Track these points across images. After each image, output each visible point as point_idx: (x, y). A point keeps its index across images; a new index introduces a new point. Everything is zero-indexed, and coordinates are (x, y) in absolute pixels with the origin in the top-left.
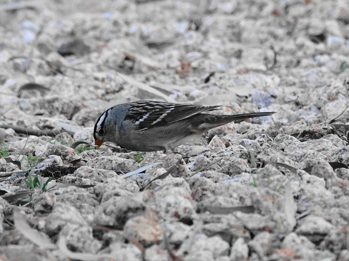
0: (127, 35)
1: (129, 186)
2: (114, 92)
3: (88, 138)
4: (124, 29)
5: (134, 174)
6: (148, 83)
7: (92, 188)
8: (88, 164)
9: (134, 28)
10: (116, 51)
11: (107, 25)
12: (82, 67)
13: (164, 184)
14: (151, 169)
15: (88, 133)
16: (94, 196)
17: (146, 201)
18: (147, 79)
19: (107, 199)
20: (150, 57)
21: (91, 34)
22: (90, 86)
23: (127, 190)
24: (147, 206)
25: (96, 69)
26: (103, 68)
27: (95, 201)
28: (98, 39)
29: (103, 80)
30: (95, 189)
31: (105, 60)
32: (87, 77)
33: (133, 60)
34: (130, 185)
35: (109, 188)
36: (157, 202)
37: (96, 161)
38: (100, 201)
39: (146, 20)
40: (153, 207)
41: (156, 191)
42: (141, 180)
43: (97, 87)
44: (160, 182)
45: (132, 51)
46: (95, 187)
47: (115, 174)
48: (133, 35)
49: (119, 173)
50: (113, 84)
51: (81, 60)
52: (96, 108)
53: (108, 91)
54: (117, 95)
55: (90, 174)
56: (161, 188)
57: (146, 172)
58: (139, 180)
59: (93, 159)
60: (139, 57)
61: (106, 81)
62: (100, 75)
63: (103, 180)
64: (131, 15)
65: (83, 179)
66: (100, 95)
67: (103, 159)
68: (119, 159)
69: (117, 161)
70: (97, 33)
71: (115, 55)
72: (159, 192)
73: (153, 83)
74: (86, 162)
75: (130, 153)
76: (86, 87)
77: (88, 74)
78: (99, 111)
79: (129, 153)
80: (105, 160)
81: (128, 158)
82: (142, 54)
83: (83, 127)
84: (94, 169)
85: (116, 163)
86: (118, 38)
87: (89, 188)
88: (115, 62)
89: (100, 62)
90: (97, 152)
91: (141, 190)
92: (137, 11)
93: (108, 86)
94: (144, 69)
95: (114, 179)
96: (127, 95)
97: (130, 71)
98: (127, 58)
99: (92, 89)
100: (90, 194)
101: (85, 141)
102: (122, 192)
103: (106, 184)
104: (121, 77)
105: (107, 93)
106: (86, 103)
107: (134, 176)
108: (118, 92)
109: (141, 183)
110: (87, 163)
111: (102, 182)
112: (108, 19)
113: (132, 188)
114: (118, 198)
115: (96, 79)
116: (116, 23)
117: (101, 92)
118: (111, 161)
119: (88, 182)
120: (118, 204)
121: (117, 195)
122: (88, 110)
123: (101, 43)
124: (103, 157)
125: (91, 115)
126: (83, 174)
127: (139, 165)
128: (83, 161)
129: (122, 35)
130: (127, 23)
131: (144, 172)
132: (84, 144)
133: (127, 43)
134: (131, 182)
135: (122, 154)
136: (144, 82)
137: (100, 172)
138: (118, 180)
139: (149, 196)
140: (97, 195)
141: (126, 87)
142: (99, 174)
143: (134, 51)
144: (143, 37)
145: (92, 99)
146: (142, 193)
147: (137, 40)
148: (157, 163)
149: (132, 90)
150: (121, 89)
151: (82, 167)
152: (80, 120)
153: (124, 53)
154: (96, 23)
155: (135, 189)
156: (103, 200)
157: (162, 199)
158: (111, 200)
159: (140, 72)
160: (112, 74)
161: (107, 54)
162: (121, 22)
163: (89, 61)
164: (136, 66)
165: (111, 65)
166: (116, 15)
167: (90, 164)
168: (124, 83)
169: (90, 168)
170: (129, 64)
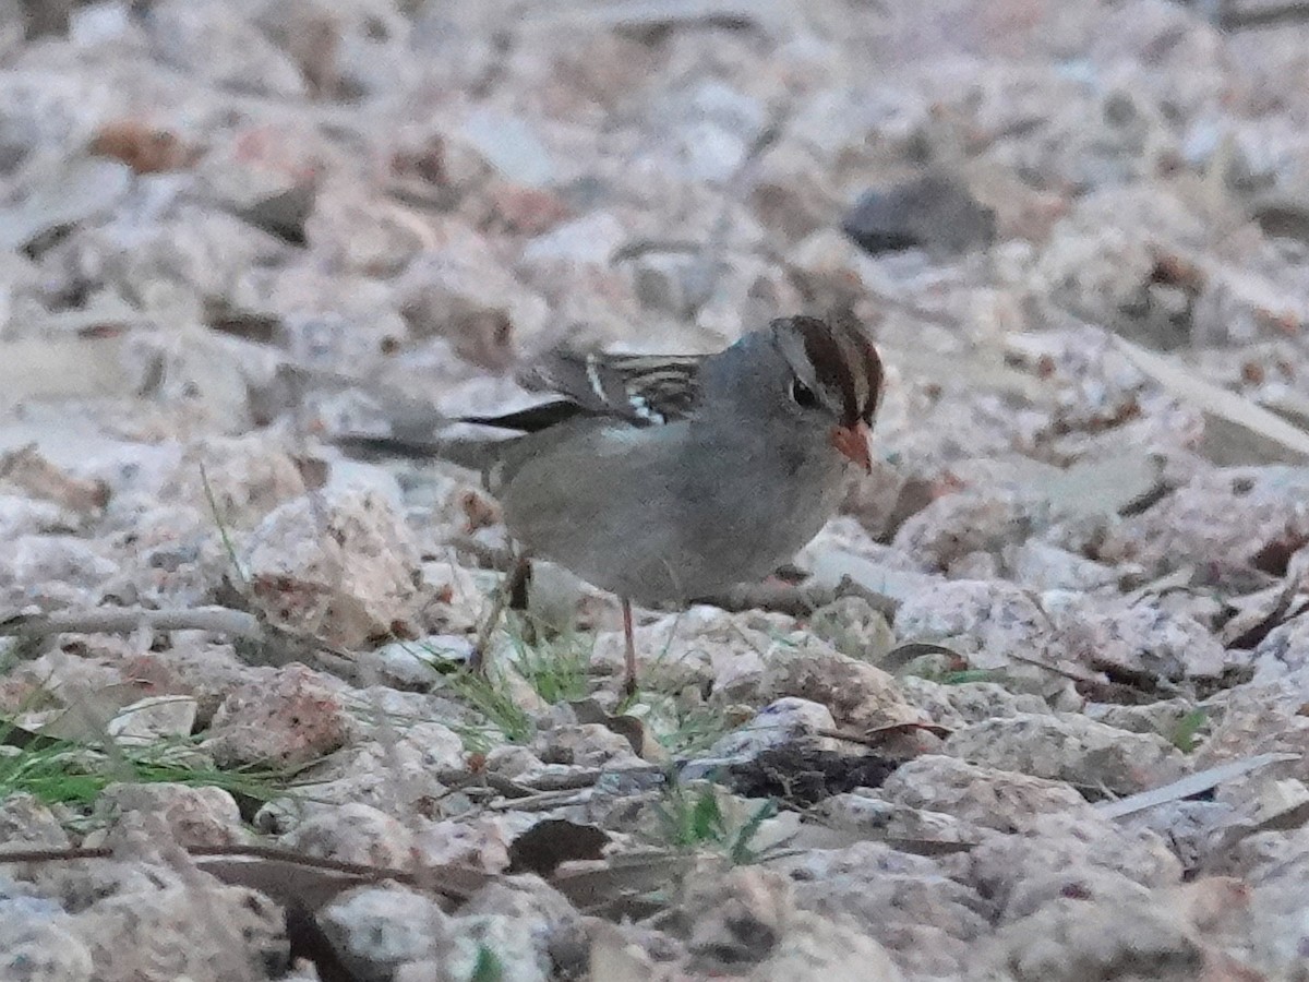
0: (1170, 167)
1: (1134, 857)
2: (1096, 425)
3: (959, 631)
4: (1159, 138)
5: (1164, 800)
6: (1252, 395)
7: (962, 855)
8: (952, 746)
9: (1201, 139)
10: (1113, 236)
11: (1078, 119)
12: (953, 302)
13: (1298, 850)
14: (1242, 781)
15: (960, 605)
16: (971, 892)
17: (1207, 927)
18: (1252, 375)
19: (1028, 908)
20: (1269, 271)
21: (1005, 153)
22: (985, 391)
23: (1128, 873)
24: (1212, 949)
25: (1016, 317)
26: (1052, 313)
27: (974, 917)
28: (1034, 178)
29: (1045, 368)
30: (975, 862)
31: (1058, 275)
32: (972, 350)
33: (1191, 284)
34: (1139, 850)
35: (1042, 860)
36: (1257, 936)
37: (993, 733)
38: (995, 918)
39: (1263, 105)
40: (1240, 955)
41: (1256, 884)
42: (1192, 831)
43: (1015, 401)
44: (1278, 844)
45: (1186, 241)
46: (978, 852)
47: (1074, 796)
48: (1201, 170)
49: (1090, 795)
50: (1092, 389)
51: (951, 273)
52: (1008, 497)
53: (1069, 418)
54: (1108, 438)
55: (960, 793)
56: (1278, 873)
57: (1218, 795)
58: (1181, 832)
59: (976, 726)
60: (1216, 271)
61: (1061, 374)
62: (1035, 346)
63: (1018, 822)
64: (1195, 77)
65: (927, 816)
66: (1028, 437)
67: (1023, 725)
68: (1095, 728)
69: (1086, 741)
70: (1030, 151)
71: (1108, 255)
72: (1274, 889)
73: (1274, 391)
74: (943, 734)
75: (1152, 706)
76: (964, 396)
77: (977, 336)
78: (1019, 508)
79: (1145, 707)
80: (1033, 733)
81: (1141, 726)
82: (1232, 257)
83: (940, 576)
84: (978, 772)
85: (1083, 747)
86: (1130, 178)
87: (948, 858)
88: (1105, 288)
89: (1038, 282)
90: (995, 695)
91: (1189, 876)
92: (1223, 63)
93: (1066, 397)
94: (1239, 328)
95: (1067, 818)
96: (1150, 441)
97: (1174, 333)
98: (1163, 274)
99: (991, 405)
100: (955, 885)
101: (943, 644)
102: (1102, 882)
103: (1028, 842)
104: (1131, 360)
105: (1062, 429)
106: (960, 470)
107: (1162, 812)
108: (1111, 424)
109: (1191, 842)
110: (950, 740)
111: (1013, 830)
112: (1085, 91)
113: (1149, 866)
114: (1078, 907)
115: (1016, 361)
116: (1119, 111)
117: (1032, 422)
118: (1058, 738)
119: (947, 827)
120: (1075, 933)
121: (1075, 891)
122: (968, 500)
123: (1048, 199)
124: (1022, 717)
125: (981, 525)
126: (928, 793)
127: (1190, 761)
128: (925, 732)
129: (1145, 165)
130: (1174, 114)
131: (1208, 795)
132: (938, 657)
133: (1167, 202)
134: (1143, 837)
135: (1113, 710)
136: (1235, 387)
137: (1005, 783)
138: (1087, 827)
139: (1225, 905)
140: (986, 890)
141: (1146, 404)
142: (998, 794)
143: (1198, 245)
144: (1242, 182)
145: (992, 453)
146: (1192, 889)
147: (1213, 191)
148: (1268, 758)
149: (1179, 420)
150: (1128, 412)
151: (926, 758)
152: (927, 547)
153: (1151, 249)
154: (1031, 107)
155: (1158, 868)
156: (1009, 913)
157: (1281, 921)
158: (1045, 916)
159: (1221, 340)
160: (1090, 343)
161: (1070, 248)
162: (1146, 105)
163: (990, 279)
164: (1203, 313)
165: (1088, 299)
166: (1123, 75)
167: (961, 749)
168: (1141, 387)
169: (960, 764)
170: (1170, 299)
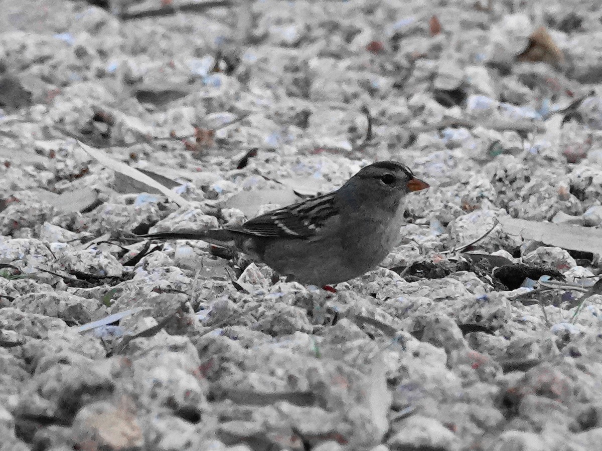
0: (101, 74)
1: (87, 348)
2: (71, 177)
3: (18, 259)
4: (97, 64)
5: (99, 325)
6: (134, 164)
7: (19, 347)
8: (14, 304)
9: (113, 64)
10: (78, 103)
11: (66, 56)
12: (15, 128)
13: (152, 346)
14: (130, 318)
15: (18, 248)
16: (22, 362)
17: (117, 375)
18: (133, 157)
19: (45, 368)
20: (140, 116)
21: (35, 69)
22: (28, 164)
23: (84, 354)
24: (118, 384)
25: (40, 134)
26: (54, 133)
27: (24, 373)
28: (47, 79)
29: (52, 155)
30: (24, 350)
31: (57, 118)
32: (22, 147)
33: (107, 120)
34: (88, 345)
35: (50, 350)
36: (135, 378)
37: (31, 299)
38: (32, 372)
39: (137, 50)
40: (130, 387)
41: (136, 358)
42: (110, 338)
43: (39, 168)
44: (143, 342)
45: (107, 104)
46: (26, 346)
47: (62, 323)
48: (113, 75)
49: (70, 324)
50: (70, 162)
51: (14, 117)
52: (37, 205)
53: (61, 174)
54: (76, 182)
55: (17, 323)
56: (144, 354)
57: (121, 323)
58: (105, 338)
59: (24, 296)
60: (119, 116)
61: (58, 157)
62: (47, 146)
63: (41, 334)
64: (110, 40)
65: (5, 332)
66: (44, 182)
67: (43, 296)
68: (71, 297)
69: (68, 302)
70: (45, 69)
71: (76, 110)
72: (142, 361)
73: (143, 164)
74: (11, 299)
75: (94, 288)
76: (19, 166)
77: (25, 142)
78: (41, 210)
79: (91, 289)
80: (47, 299)
81: (90, 296)
82: (125, 111)
83: (10, 237)
84: (25, 314)
85: (67, 304)
86: (85, 79)
87: (13, 348)
88: (75, 123)
89: (49, 121)
90: (32, 284)
91: (109, 355)
92: (123, 34)
93: (60, 166)
94: (129, 139)
95: (61, 333)
96: (93, 184)
97: (103, 141)
98: (98, 118)
99: (30, 169)
100: (15, 359)
101: (11, 264)
102: (74, 358)
103: (45, 342)
104: (86, 151)
105: (58, 179)
106: (17, 195)
107: (99, 329)
108: (77, 177)
109: (110, 342)
110: (13, 302)
111: (39, 337)
112: (67, 45)
113: (93, 352)
114: (65, 368)
115: (40, 152)
116: (81, 53)
117: (46, 176)
118: (57, 301)
119: (12, 336)
120: (64, 378)
121: (64, 361)
122: (22, 207)
123: (51, 87)
124: (42, 293)
125: (25, 217)
126: (5, 323)
127: (109, 310)
128: (5, 299)
129: (91, 74)
130: (103, 54)
131: (117, 323)
132: (9, 269)
133: (99, 88)
134: (91, 340)
135: (79, 290)
136: (127, 162)
137: (36, 318)
138: (68, 336)
139: (123, 367)
140: (28, 361)
141: (92, 169)
142: (33, 323)
143: (111, 105)
144: (129, 81)
145: (30, 188)
146: (110, 360)
147: (118, 84)
148: (140, 309)
149: (105, 175)
150: (85, 172)
151: (4, 309)
152: (5, 226)
153: (93, 107)
154: (46, 51)
155: (97, 351)
156: (38, 370)
157: (145, 372)
158: (52, 371)
159: (122, 143)
160: (69, 144)
161: (61, 107)
162: (92, 51)
163: (29, 119)
164: (114, 133)
165: (69, 128)
166: (83, 39)
167: (18, 305)
168: (90, 162)
169: (18, 311)
170: (102, 127)
